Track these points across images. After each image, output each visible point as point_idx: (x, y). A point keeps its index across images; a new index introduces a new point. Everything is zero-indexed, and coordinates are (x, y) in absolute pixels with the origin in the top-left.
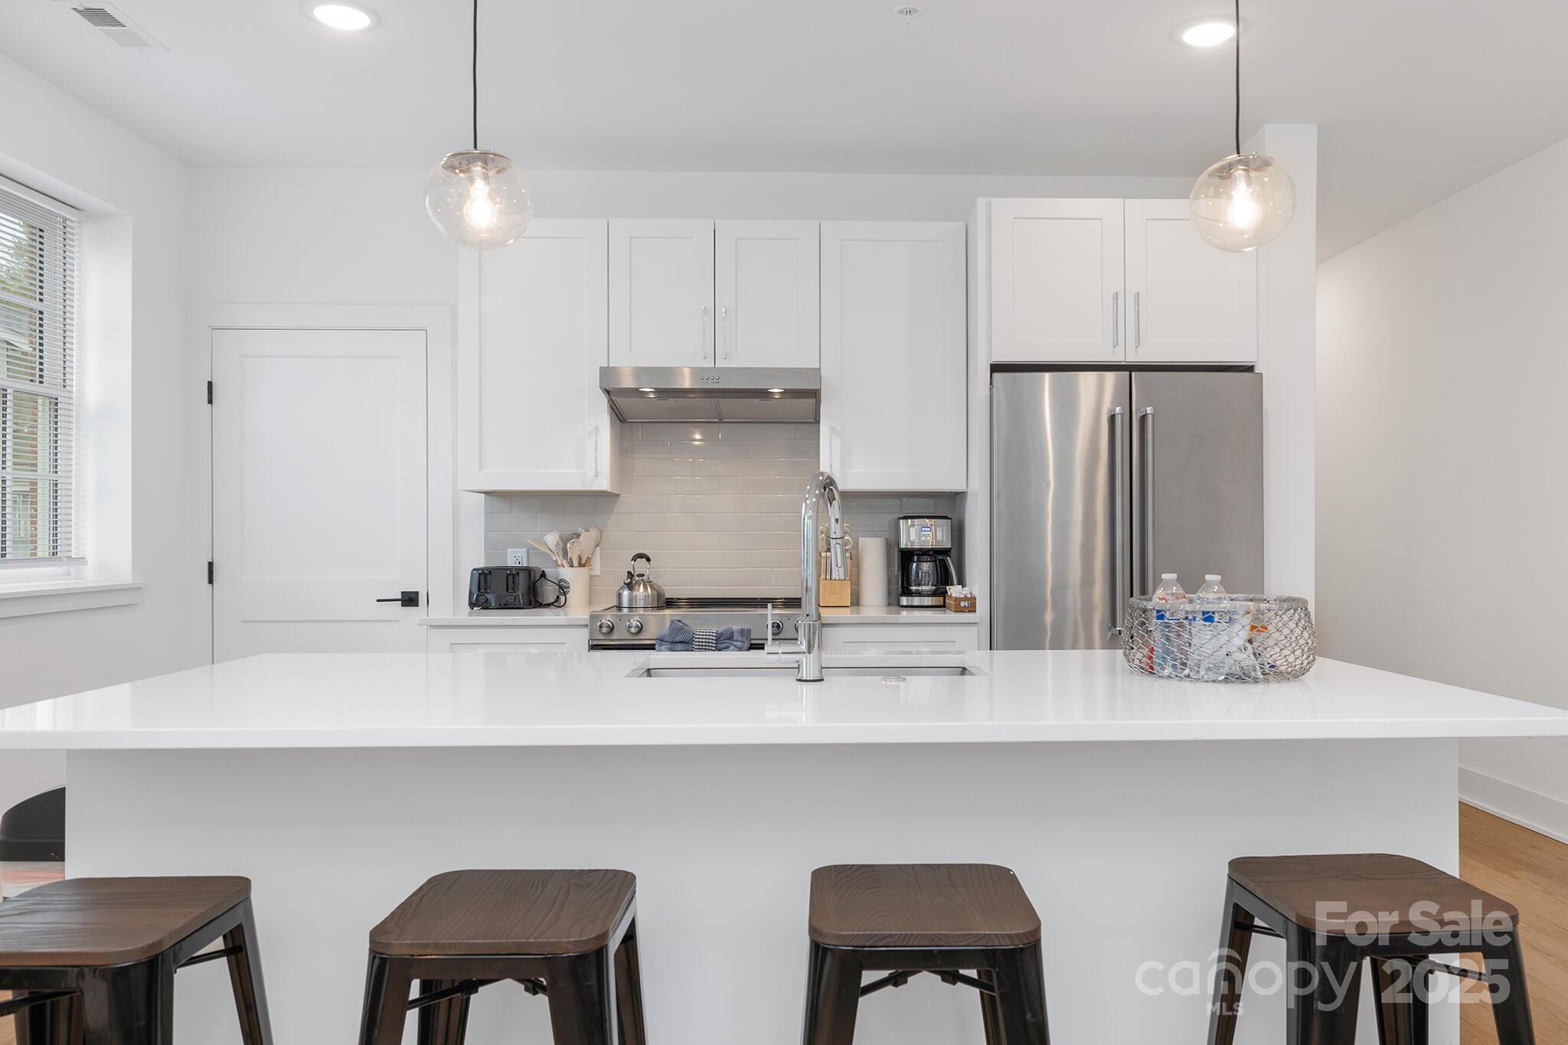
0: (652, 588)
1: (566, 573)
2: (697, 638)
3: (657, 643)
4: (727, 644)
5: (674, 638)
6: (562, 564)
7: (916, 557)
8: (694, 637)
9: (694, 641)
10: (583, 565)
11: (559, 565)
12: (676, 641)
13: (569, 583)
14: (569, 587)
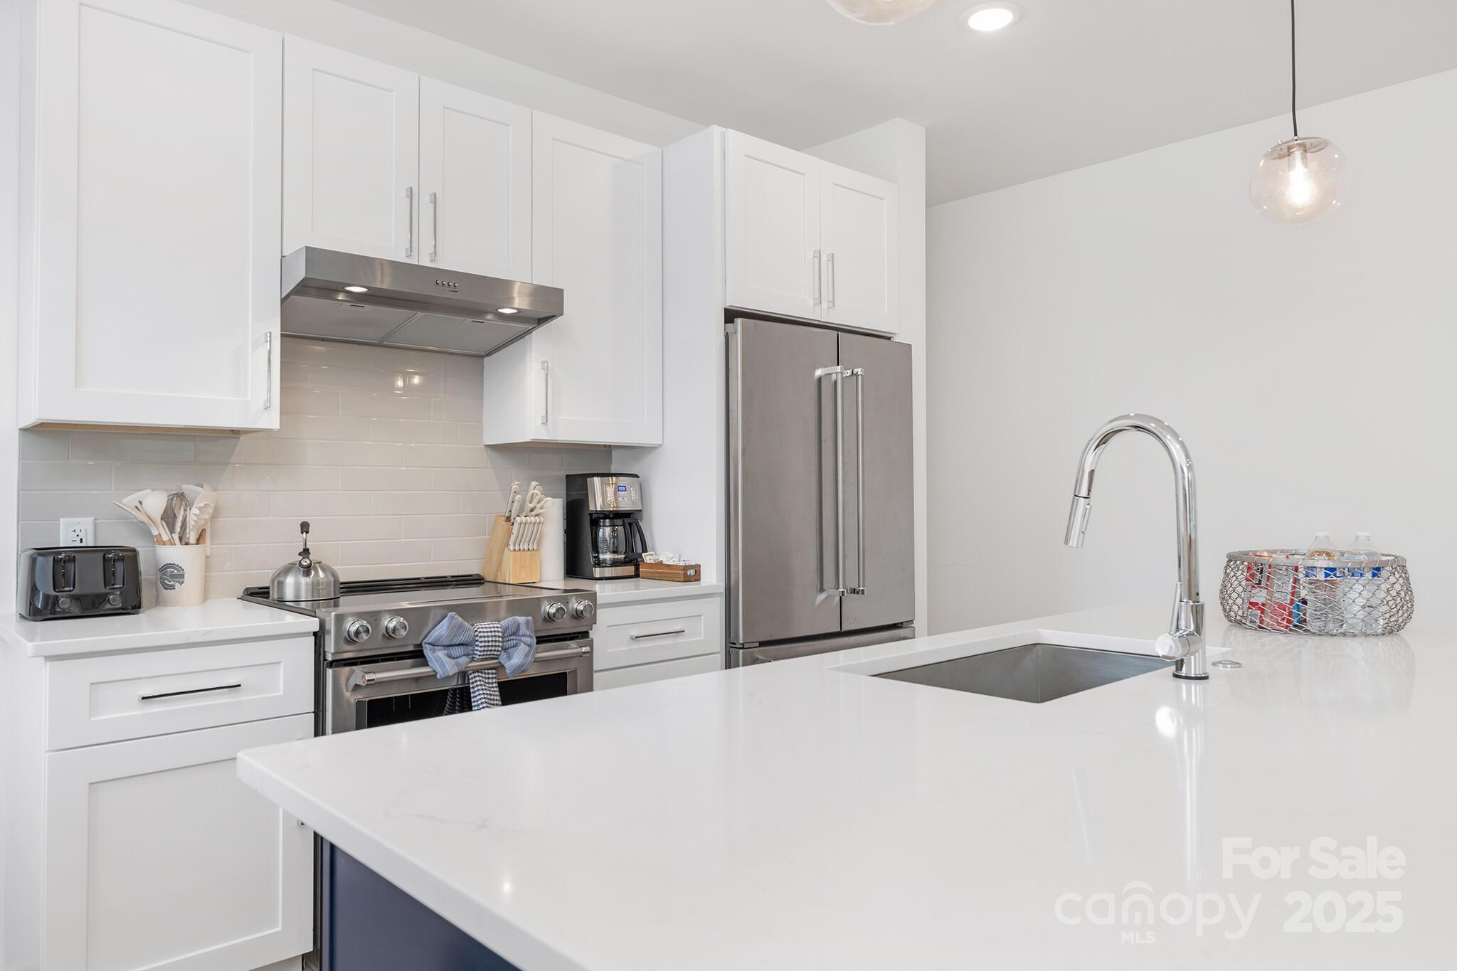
0: (324, 570)
1: (172, 554)
2: (480, 637)
3: (426, 648)
4: (515, 641)
5: (452, 640)
6: (170, 540)
7: (602, 520)
8: (477, 636)
9: (477, 641)
10: (198, 541)
11: (163, 542)
12: (453, 643)
13: (183, 570)
14: (182, 576)
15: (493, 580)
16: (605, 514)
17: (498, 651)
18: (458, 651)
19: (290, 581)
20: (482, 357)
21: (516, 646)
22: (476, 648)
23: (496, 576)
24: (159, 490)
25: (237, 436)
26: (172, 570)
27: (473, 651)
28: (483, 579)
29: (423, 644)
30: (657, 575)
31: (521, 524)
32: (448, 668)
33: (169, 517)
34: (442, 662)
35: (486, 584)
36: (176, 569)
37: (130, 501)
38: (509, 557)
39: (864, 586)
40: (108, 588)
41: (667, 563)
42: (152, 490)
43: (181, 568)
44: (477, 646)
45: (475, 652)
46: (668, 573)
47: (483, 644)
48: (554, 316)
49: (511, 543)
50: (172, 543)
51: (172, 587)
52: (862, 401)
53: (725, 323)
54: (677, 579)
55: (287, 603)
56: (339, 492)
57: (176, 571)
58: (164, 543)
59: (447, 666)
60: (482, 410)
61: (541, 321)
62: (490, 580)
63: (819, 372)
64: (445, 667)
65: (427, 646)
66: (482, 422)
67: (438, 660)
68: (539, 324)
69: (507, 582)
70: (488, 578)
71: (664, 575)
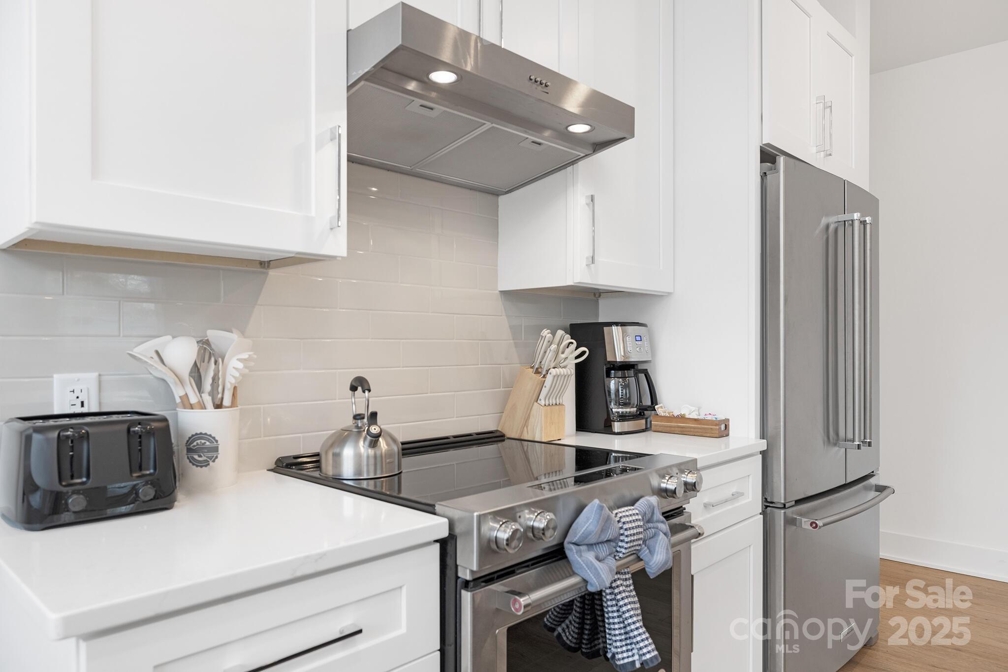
1: (203, 420)
2: (626, 530)
3: (571, 550)
4: (653, 530)
5: (599, 537)
6: (199, 402)
7: (613, 372)
8: (621, 528)
9: (622, 535)
10: (233, 404)
11: (191, 405)
12: (600, 540)
13: (217, 441)
14: (216, 449)
15: (516, 437)
16: (614, 365)
17: (640, 545)
18: (604, 550)
19: (348, 453)
20: (498, 195)
21: (654, 536)
22: (620, 544)
23: (522, 433)
24: (182, 336)
25: (265, 270)
26: (203, 441)
27: (615, 547)
28: (503, 436)
29: (566, 545)
30: (679, 429)
31: (555, 376)
32: (603, 576)
33: (197, 373)
34: (596, 569)
35: (507, 441)
36: (208, 440)
37: (145, 350)
38: (538, 411)
39: (870, 439)
40: (135, 475)
41: (691, 417)
42: (174, 337)
43: (214, 438)
44: (622, 541)
45: (618, 549)
46: (694, 428)
47: (629, 539)
48: (625, 138)
49: (542, 396)
50: (203, 407)
51: (205, 464)
52: (871, 250)
53: (761, 163)
54: (708, 435)
55: (345, 482)
56: (370, 340)
57: (208, 443)
58: (192, 407)
59: (601, 573)
60: (498, 251)
61: (599, 146)
62: (513, 436)
63: (824, 221)
64: (601, 576)
65: (573, 546)
66: (497, 266)
67: (590, 566)
68: (594, 152)
69: (536, 439)
70: (509, 433)
71: (687, 429)
